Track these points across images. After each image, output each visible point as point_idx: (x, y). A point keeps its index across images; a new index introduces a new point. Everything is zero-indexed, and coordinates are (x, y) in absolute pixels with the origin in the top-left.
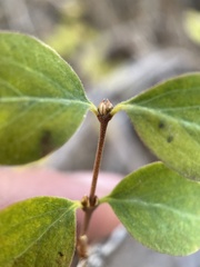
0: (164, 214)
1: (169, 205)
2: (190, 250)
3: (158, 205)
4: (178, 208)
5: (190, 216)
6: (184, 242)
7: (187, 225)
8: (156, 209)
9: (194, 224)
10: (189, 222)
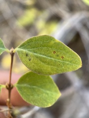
0: (36, 90)
1: (39, 87)
2: (47, 105)
3: (34, 87)
4: (43, 88)
5: (48, 92)
6: (44, 102)
7: (46, 95)
8: (33, 89)
9: (50, 95)
10: (48, 94)
